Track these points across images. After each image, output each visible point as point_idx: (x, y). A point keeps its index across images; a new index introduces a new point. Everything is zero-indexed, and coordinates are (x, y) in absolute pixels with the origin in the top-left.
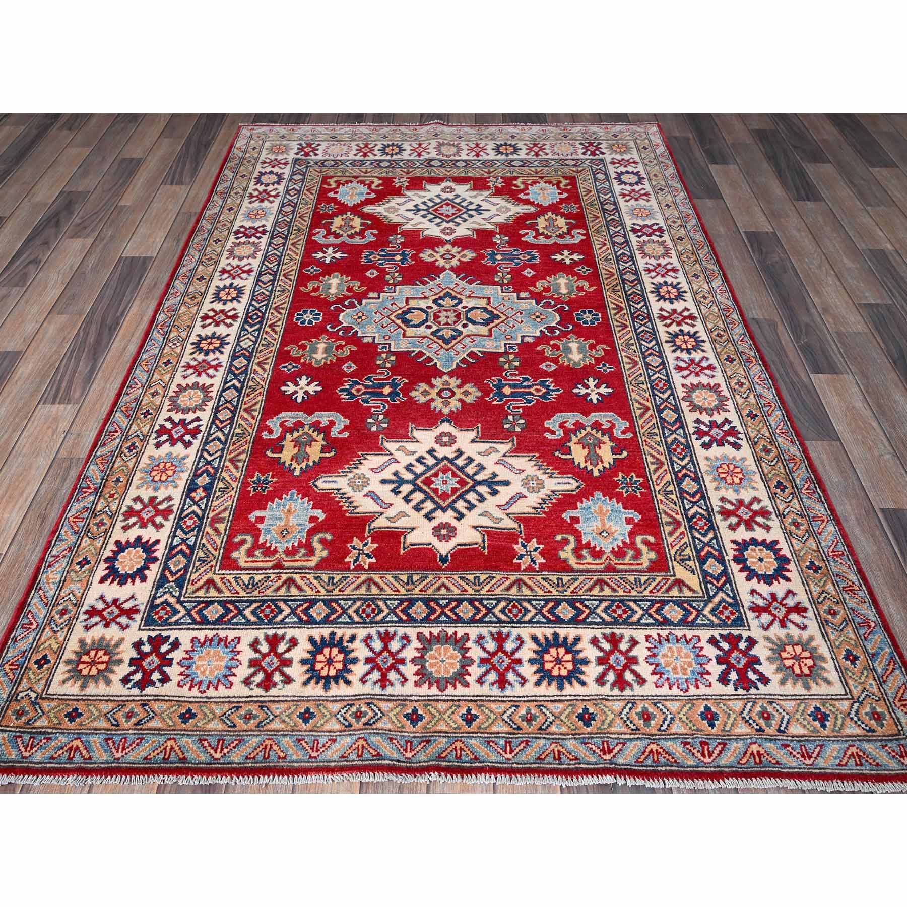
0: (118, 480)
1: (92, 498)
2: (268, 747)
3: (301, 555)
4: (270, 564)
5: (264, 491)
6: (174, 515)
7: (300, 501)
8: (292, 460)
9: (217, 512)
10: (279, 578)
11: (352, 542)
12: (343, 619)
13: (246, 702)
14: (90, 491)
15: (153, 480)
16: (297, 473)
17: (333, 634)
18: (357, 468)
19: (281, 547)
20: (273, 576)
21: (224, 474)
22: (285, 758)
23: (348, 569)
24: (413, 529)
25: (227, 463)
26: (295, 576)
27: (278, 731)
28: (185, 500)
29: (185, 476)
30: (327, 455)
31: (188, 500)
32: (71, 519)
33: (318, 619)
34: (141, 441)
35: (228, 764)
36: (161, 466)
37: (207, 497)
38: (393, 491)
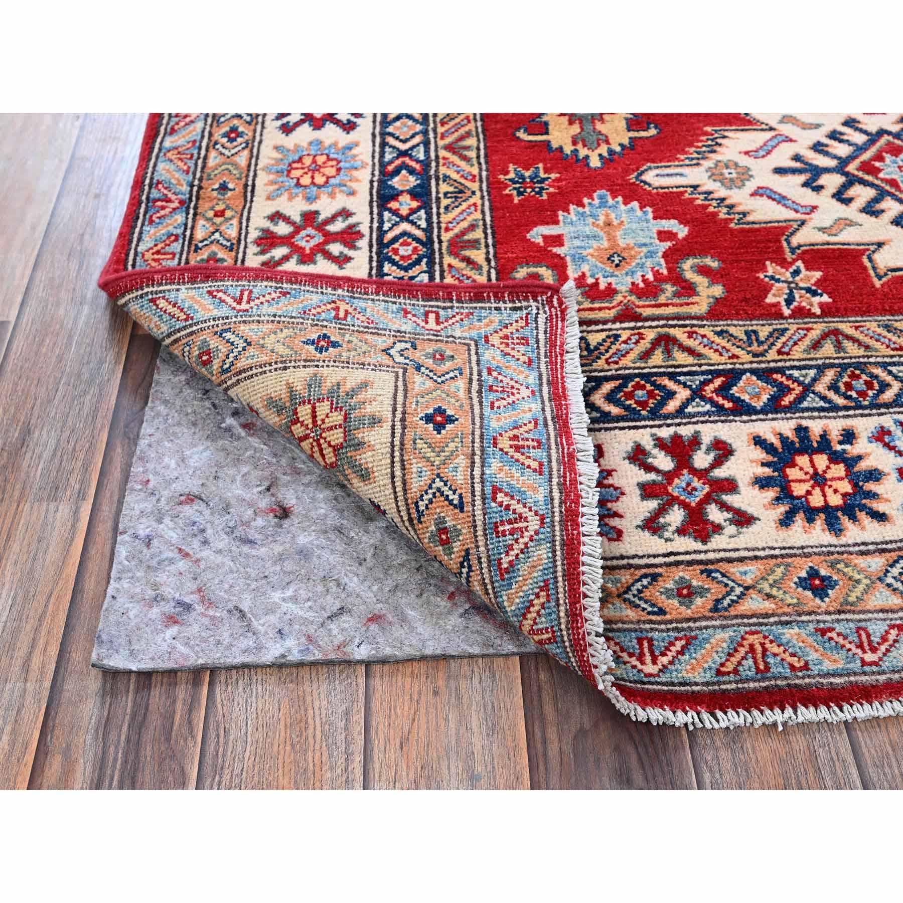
0: (224, 188)
1: (180, 218)
2: (759, 649)
3: (669, 294)
4: (612, 313)
5: (540, 193)
6: (366, 240)
7: (623, 207)
8: (574, 143)
9: (456, 231)
10: (641, 337)
11: (764, 269)
12: (811, 401)
13: (668, 565)
14: (173, 205)
15: (298, 184)
16: (595, 162)
17: (801, 431)
18: (714, 152)
19: (622, 283)
20: (625, 335)
21: (443, 170)
22: (806, 667)
23: (780, 316)
24: (880, 245)
25: (443, 153)
26: (673, 332)
27: (767, 616)
28: (380, 215)
29: (365, 175)
30: (643, 134)
31: (387, 215)
32: (148, 256)
33: (758, 405)
34: (249, 123)
35: (681, 684)
36: (308, 161)
37: (426, 206)
38: (805, 184)
